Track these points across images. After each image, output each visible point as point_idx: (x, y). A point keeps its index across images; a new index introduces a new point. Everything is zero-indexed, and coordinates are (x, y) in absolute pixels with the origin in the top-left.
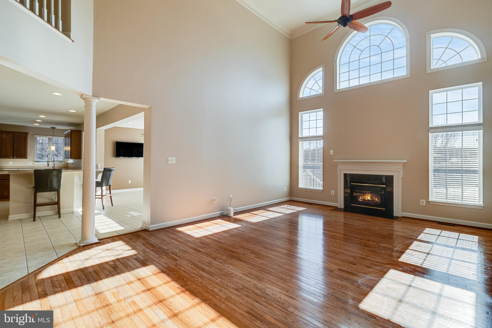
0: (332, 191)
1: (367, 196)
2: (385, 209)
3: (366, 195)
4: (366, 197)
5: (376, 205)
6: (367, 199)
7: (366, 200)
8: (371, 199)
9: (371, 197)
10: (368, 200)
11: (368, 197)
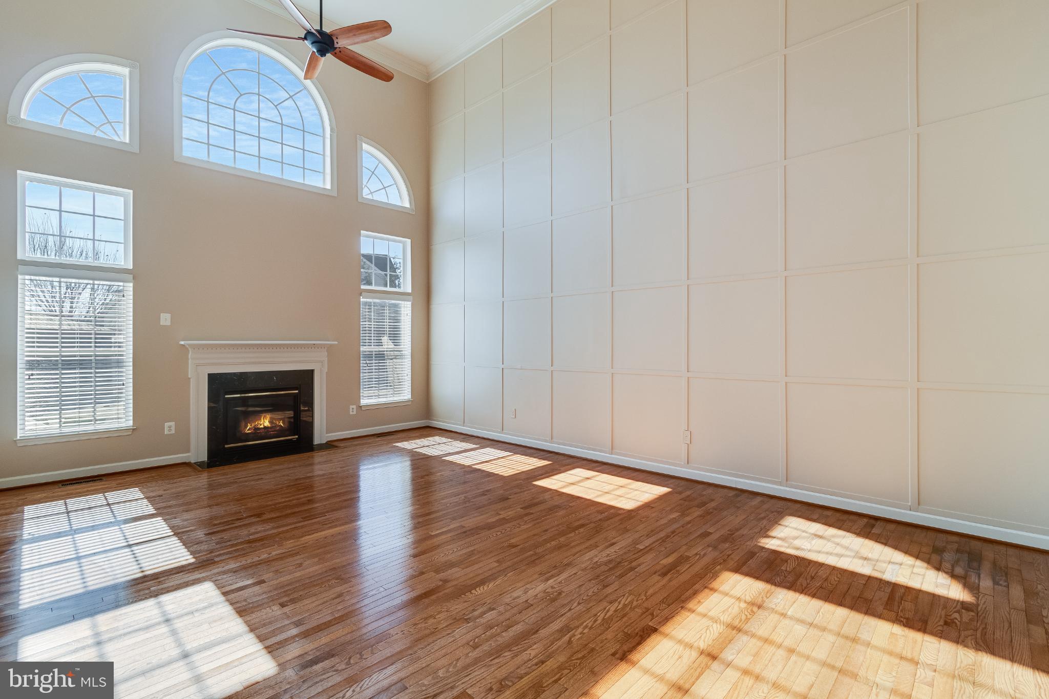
0: (167, 424)
1: (264, 419)
2: (297, 437)
3: (261, 419)
4: (262, 423)
5: (282, 432)
6: (262, 426)
7: (262, 428)
8: (271, 424)
9: (270, 422)
10: (265, 428)
11: (265, 422)
